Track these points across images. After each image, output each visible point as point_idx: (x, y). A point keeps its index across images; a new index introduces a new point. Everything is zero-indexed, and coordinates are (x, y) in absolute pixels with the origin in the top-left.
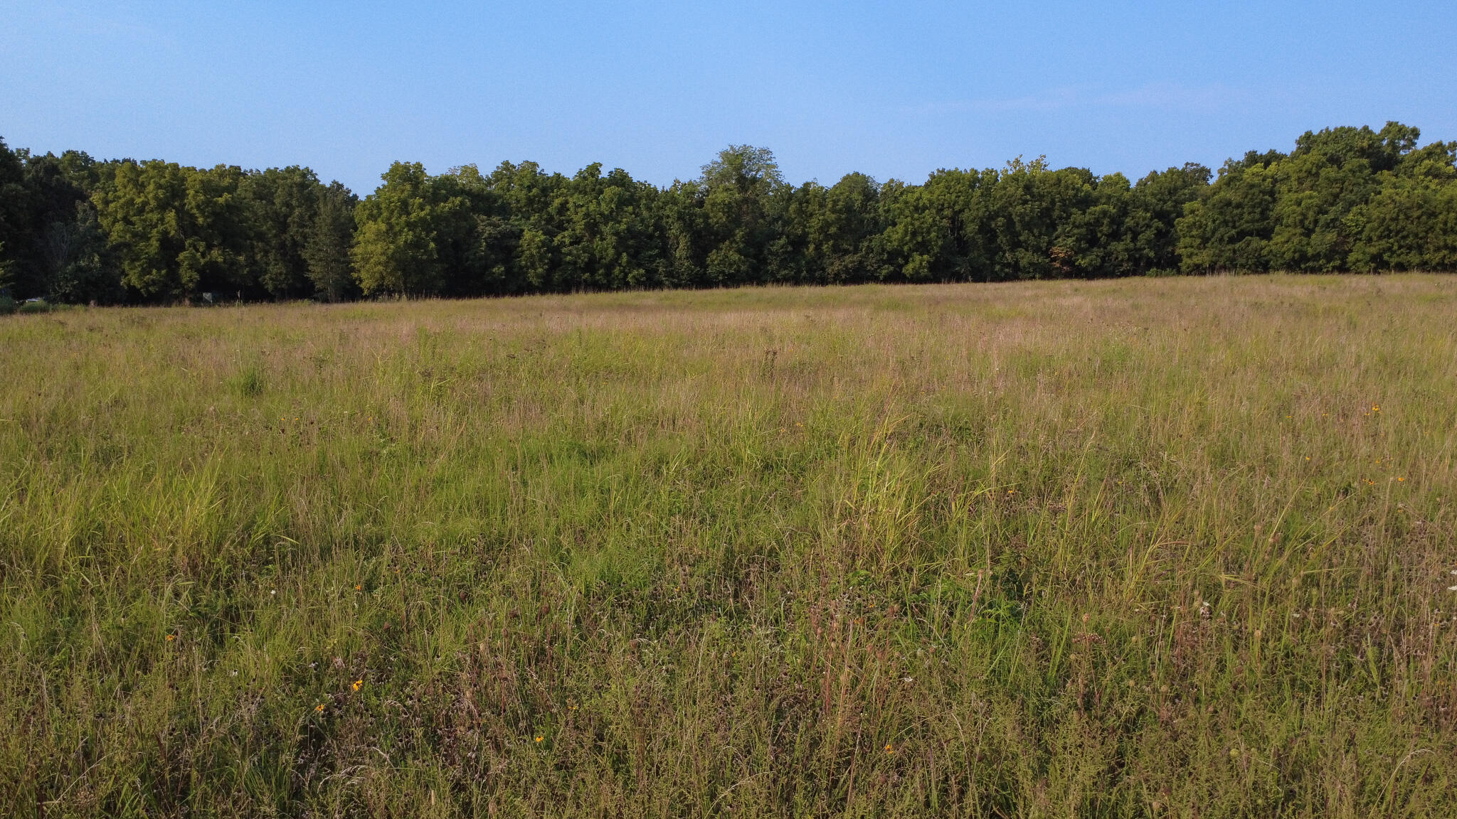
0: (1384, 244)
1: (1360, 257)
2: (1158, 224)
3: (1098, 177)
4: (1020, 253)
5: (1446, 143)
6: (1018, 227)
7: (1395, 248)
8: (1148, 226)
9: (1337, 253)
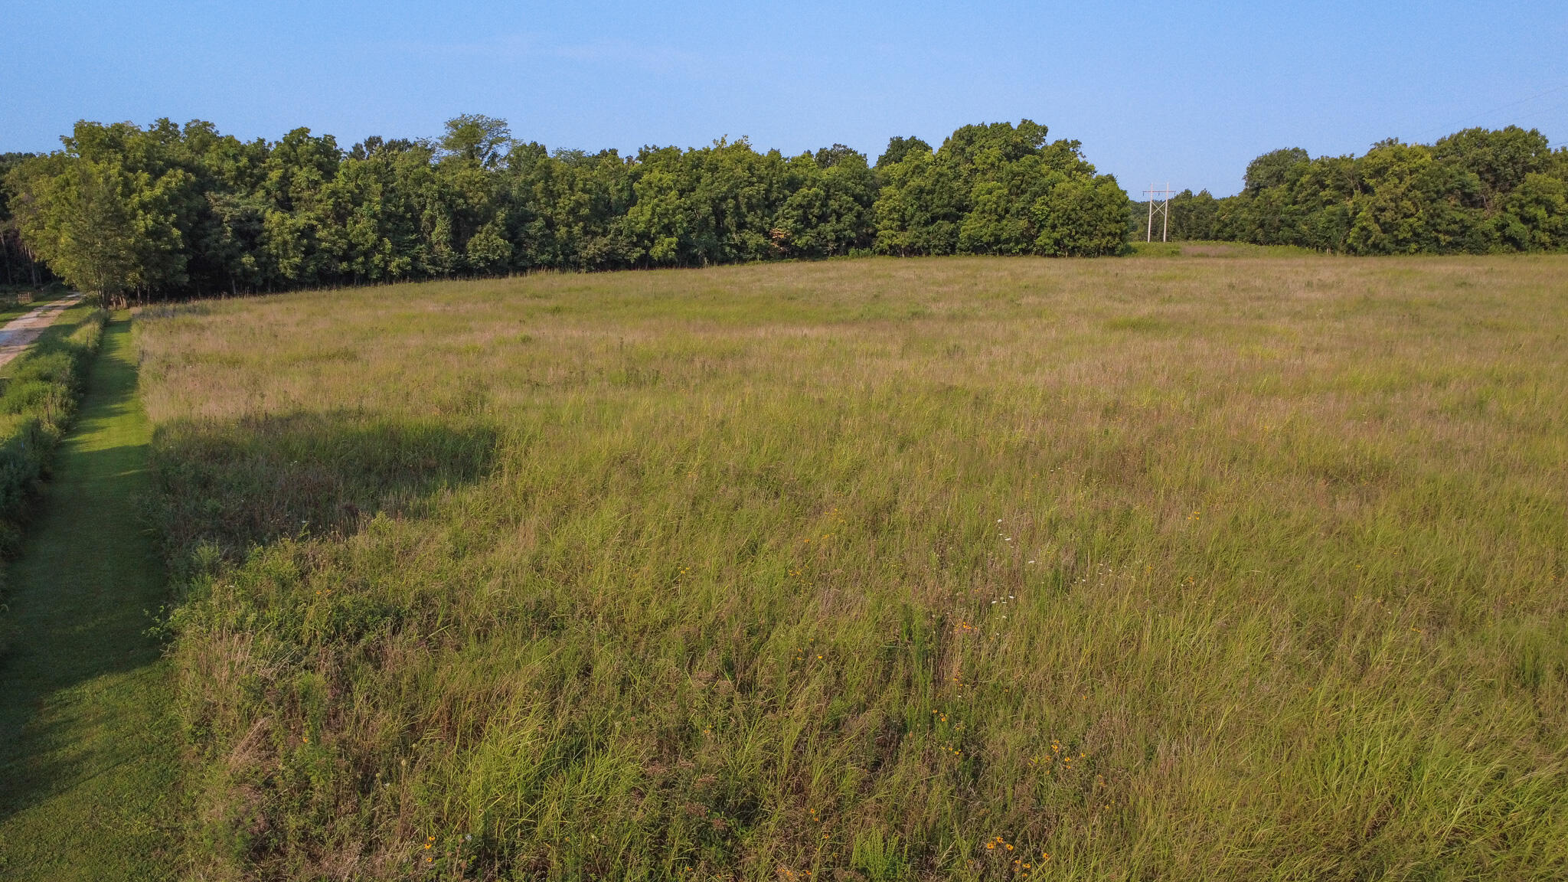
0: (1065, 230)
1: (1047, 241)
2: (858, 207)
3: (787, 159)
4: (746, 235)
5: (1069, 141)
6: (744, 209)
7: (1073, 233)
8: (850, 209)
9: (1025, 237)
